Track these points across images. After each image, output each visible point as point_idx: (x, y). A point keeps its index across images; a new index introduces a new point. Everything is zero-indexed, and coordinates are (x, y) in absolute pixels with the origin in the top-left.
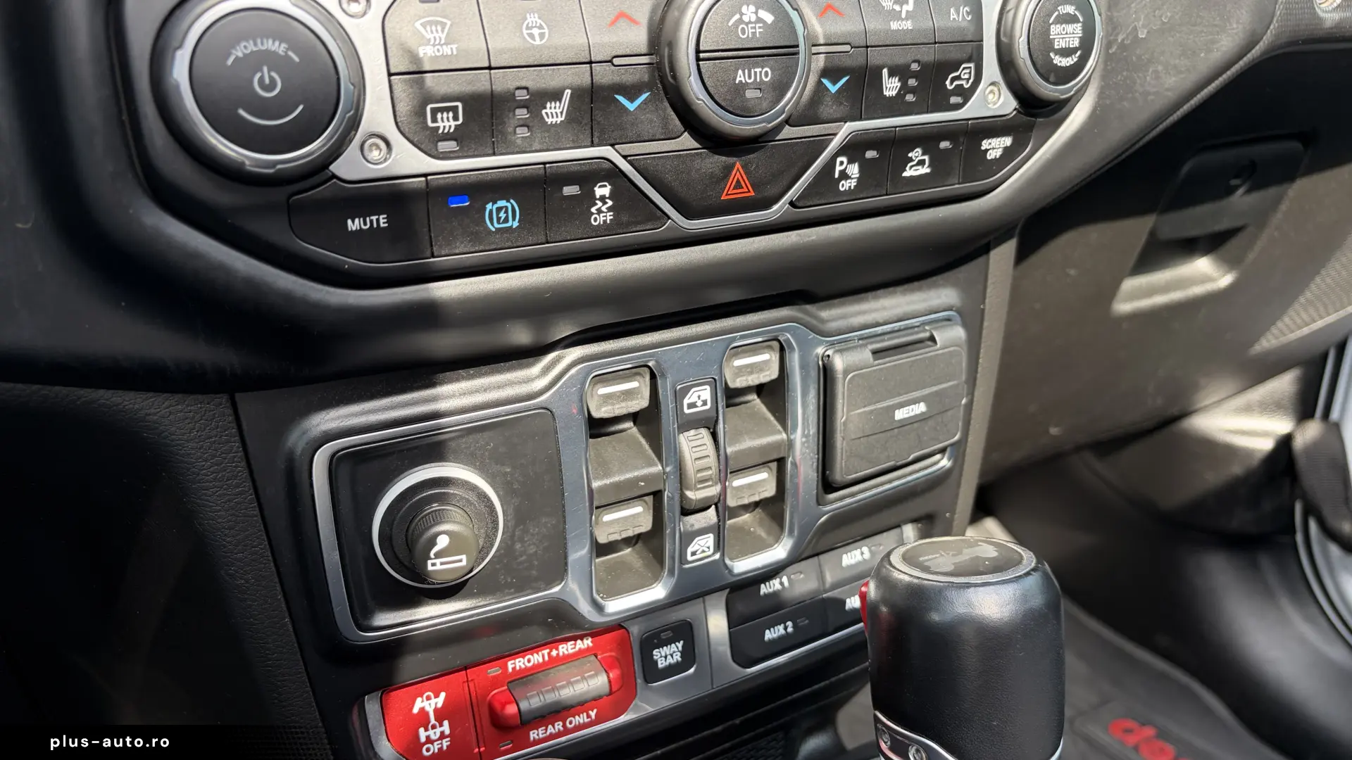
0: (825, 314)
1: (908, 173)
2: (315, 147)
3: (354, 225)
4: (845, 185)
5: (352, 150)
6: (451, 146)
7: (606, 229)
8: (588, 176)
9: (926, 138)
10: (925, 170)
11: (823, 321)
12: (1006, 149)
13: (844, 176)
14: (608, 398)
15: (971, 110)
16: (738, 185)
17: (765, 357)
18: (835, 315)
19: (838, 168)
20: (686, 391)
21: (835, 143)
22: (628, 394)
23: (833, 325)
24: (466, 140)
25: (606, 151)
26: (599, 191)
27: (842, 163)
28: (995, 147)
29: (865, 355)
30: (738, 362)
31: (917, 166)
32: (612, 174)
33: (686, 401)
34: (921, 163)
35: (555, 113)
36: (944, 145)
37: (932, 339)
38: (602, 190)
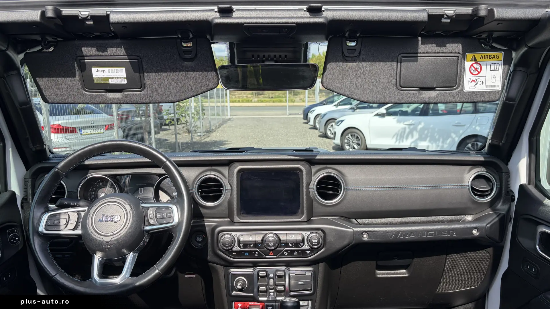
0: (290, 268)
1: (294, 254)
2: (230, 248)
3: (233, 253)
4: (285, 255)
5: (234, 248)
6: (242, 248)
7: (257, 256)
8: (255, 251)
9: (297, 251)
10: (297, 254)
11: (290, 269)
12: (309, 252)
13: (285, 254)
14: (261, 273)
15: (303, 248)
16: (271, 254)
17: (282, 272)
18: (292, 269)
19: (284, 253)
20: (270, 274)
21: (283, 250)
22: (264, 273)
23: (291, 270)
24: (244, 247)
25: (257, 249)
26: (256, 253)
27: (285, 252)
28: (308, 252)
29: (294, 275)
30: (278, 272)
31: (296, 254)
32: (257, 251)
33: (270, 275)
34: (296, 253)
35: (252, 246)
36: (300, 251)
37: (306, 274)
38: (257, 253)
